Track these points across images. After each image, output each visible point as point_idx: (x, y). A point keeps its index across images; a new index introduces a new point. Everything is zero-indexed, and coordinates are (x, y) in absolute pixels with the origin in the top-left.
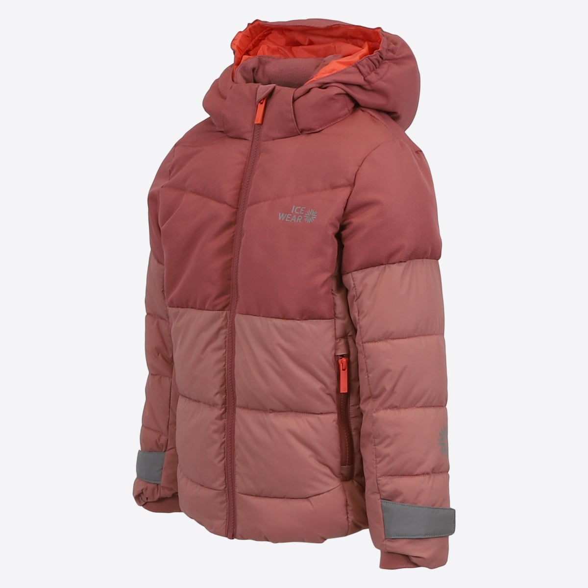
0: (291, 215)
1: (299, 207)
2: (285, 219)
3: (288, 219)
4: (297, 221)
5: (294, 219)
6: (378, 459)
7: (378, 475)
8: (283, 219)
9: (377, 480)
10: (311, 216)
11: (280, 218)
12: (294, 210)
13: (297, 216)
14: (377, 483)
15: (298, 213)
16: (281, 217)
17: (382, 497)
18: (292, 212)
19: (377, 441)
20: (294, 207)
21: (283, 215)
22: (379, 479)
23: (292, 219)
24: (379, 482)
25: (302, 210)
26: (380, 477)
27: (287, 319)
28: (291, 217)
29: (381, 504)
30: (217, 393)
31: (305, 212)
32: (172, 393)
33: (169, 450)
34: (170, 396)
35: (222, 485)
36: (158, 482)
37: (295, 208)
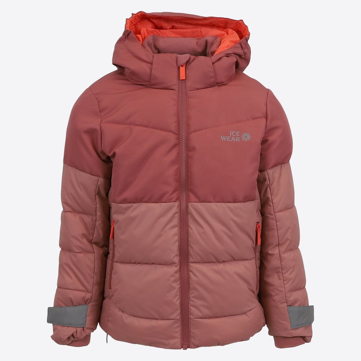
0: (230, 137)
1: (235, 132)
2: (227, 139)
3: (229, 139)
4: (237, 141)
5: (233, 139)
6: (285, 282)
7: (286, 291)
8: (225, 140)
9: (285, 295)
10: (246, 137)
11: (223, 140)
12: (231, 134)
13: (235, 137)
14: (285, 296)
15: (235, 135)
16: (223, 138)
17: (288, 304)
18: (231, 135)
19: (284, 271)
20: (231, 131)
21: (224, 137)
22: (287, 294)
23: (232, 139)
24: (286, 296)
25: (237, 134)
26: (287, 293)
27: (236, 202)
28: (231, 138)
29: (287, 309)
30: (175, 256)
31: (241, 134)
32: (95, 264)
33: (91, 302)
34: (95, 266)
35: (178, 316)
36: (84, 326)
37: (232, 133)
